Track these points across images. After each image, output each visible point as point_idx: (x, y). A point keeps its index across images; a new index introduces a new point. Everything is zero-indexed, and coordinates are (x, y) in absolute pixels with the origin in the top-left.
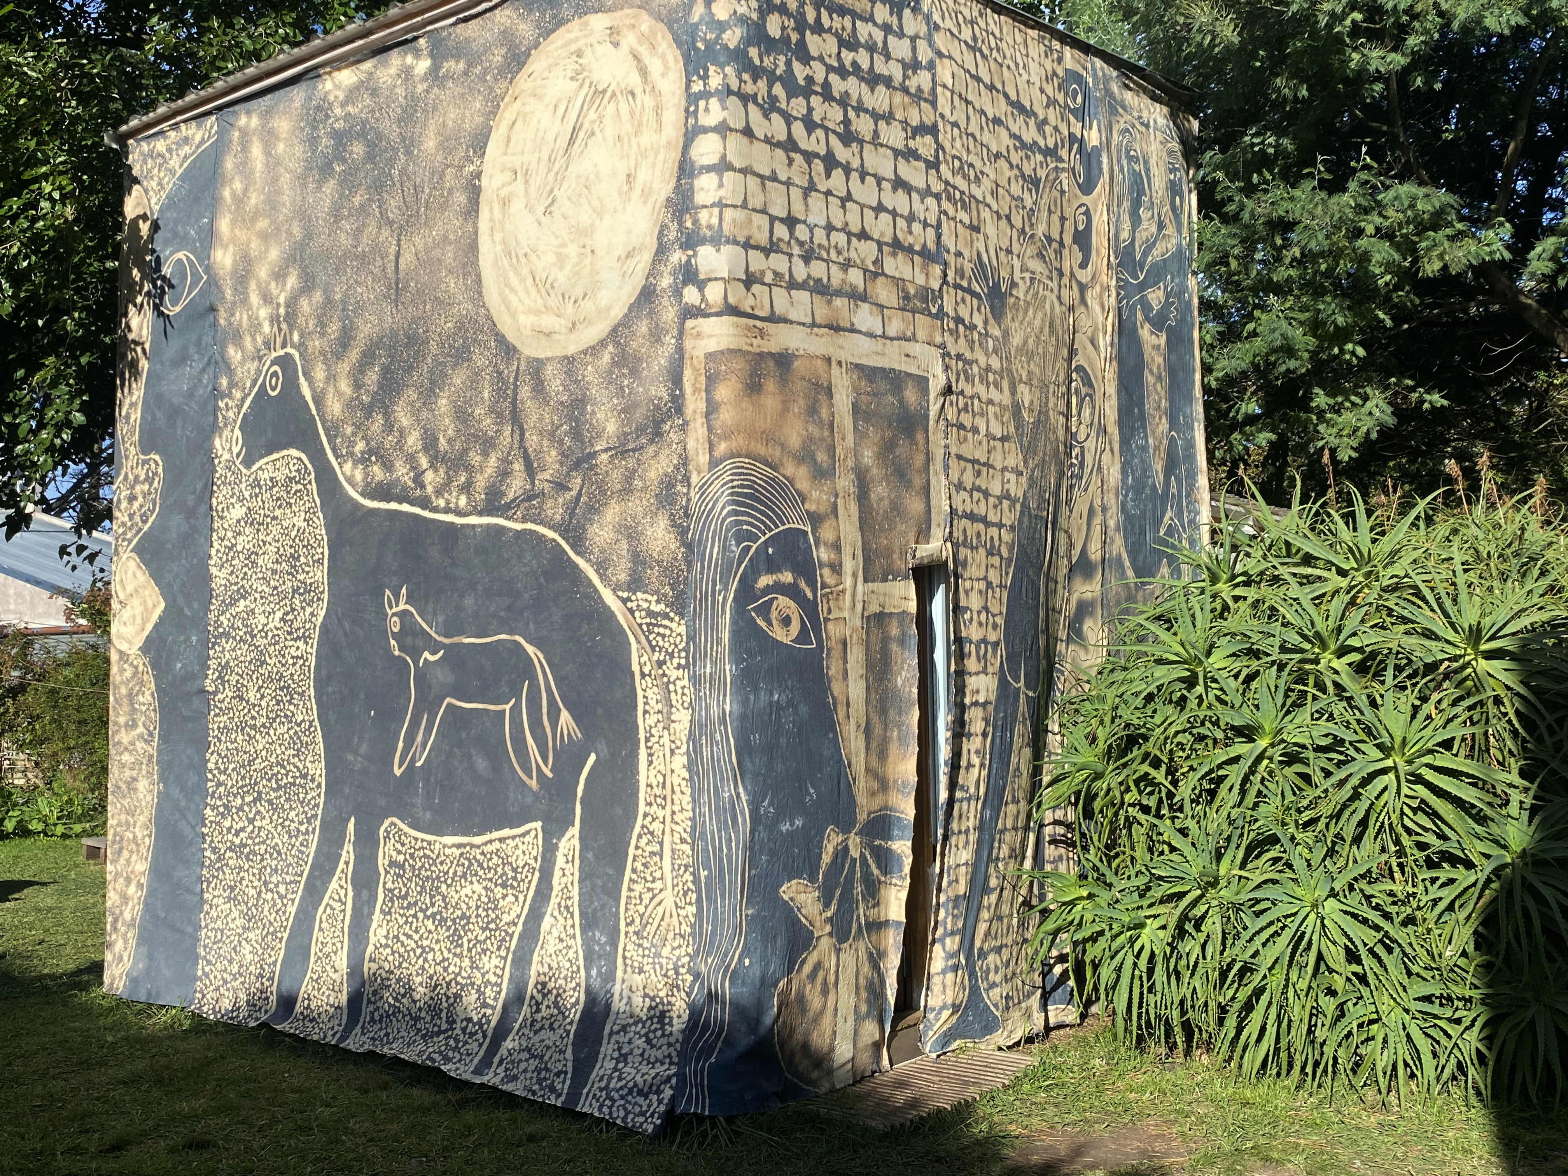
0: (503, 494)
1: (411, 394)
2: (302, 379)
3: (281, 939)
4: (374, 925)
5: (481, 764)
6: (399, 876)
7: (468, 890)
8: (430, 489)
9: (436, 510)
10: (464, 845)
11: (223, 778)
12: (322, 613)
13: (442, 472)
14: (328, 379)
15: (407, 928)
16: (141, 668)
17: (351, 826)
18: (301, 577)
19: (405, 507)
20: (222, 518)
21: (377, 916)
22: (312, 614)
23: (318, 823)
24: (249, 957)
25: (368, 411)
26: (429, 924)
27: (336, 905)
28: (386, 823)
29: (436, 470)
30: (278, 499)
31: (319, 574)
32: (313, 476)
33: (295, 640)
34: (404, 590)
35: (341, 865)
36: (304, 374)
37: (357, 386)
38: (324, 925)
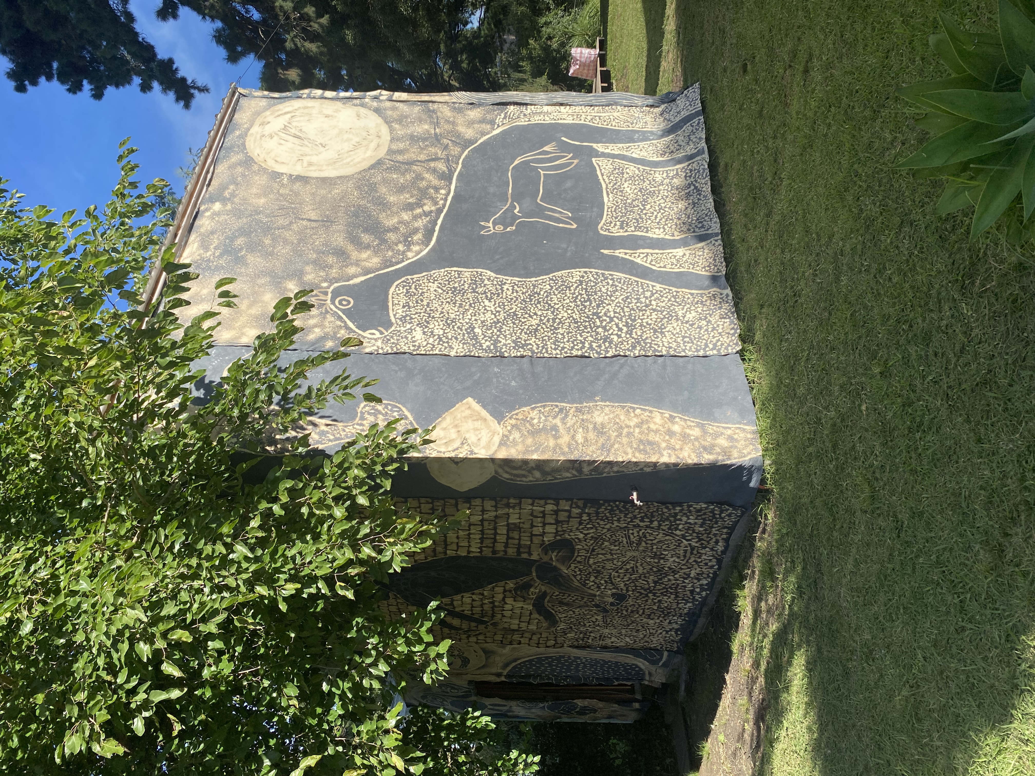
0: (444, 172)
1: (382, 216)
2: (351, 282)
3: (677, 292)
4: (655, 236)
5: (569, 184)
6: (627, 224)
7: (628, 190)
8: (433, 208)
9: (444, 206)
10: (607, 192)
11: (587, 345)
12: (489, 273)
13: (426, 201)
14: (357, 265)
15: (653, 218)
16: (513, 422)
17: (606, 252)
18: (466, 286)
19: (439, 222)
20: (419, 347)
21: (650, 235)
22: (489, 279)
23: (607, 273)
24: (694, 314)
25: (383, 241)
26: (648, 207)
27: (650, 258)
28: (602, 232)
29: (425, 204)
30: (417, 302)
31: (466, 274)
32: (409, 277)
33: (503, 291)
34: (482, 223)
35: (627, 257)
36: (348, 281)
37: (368, 247)
38: (662, 265)
